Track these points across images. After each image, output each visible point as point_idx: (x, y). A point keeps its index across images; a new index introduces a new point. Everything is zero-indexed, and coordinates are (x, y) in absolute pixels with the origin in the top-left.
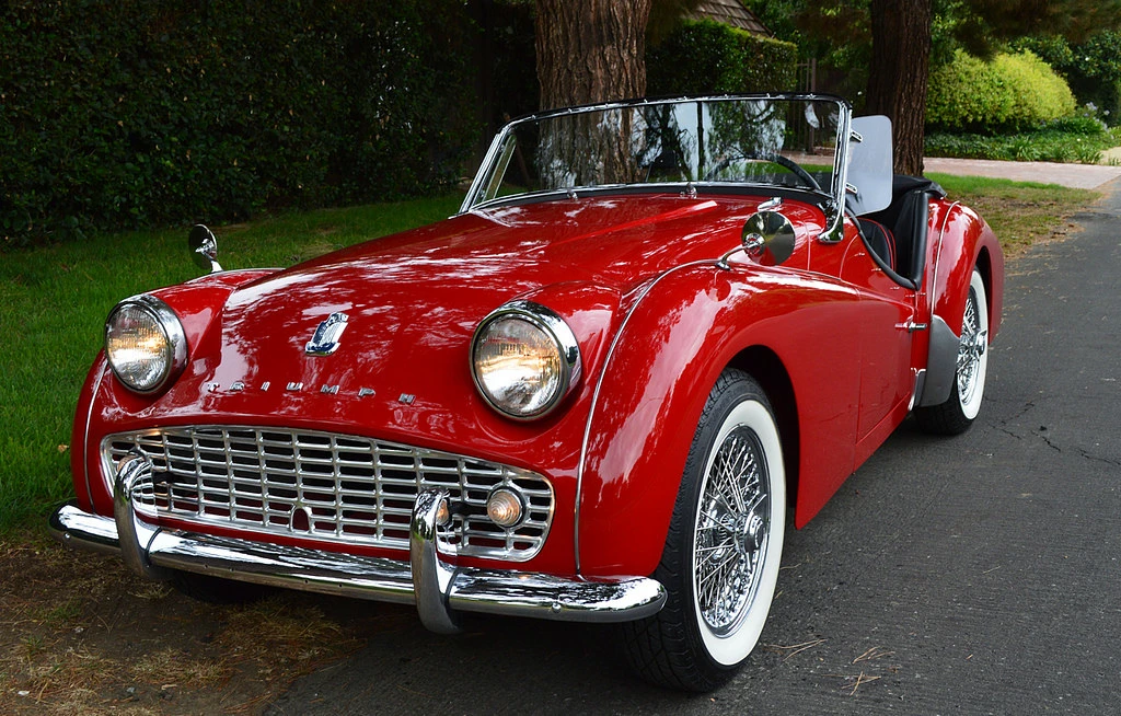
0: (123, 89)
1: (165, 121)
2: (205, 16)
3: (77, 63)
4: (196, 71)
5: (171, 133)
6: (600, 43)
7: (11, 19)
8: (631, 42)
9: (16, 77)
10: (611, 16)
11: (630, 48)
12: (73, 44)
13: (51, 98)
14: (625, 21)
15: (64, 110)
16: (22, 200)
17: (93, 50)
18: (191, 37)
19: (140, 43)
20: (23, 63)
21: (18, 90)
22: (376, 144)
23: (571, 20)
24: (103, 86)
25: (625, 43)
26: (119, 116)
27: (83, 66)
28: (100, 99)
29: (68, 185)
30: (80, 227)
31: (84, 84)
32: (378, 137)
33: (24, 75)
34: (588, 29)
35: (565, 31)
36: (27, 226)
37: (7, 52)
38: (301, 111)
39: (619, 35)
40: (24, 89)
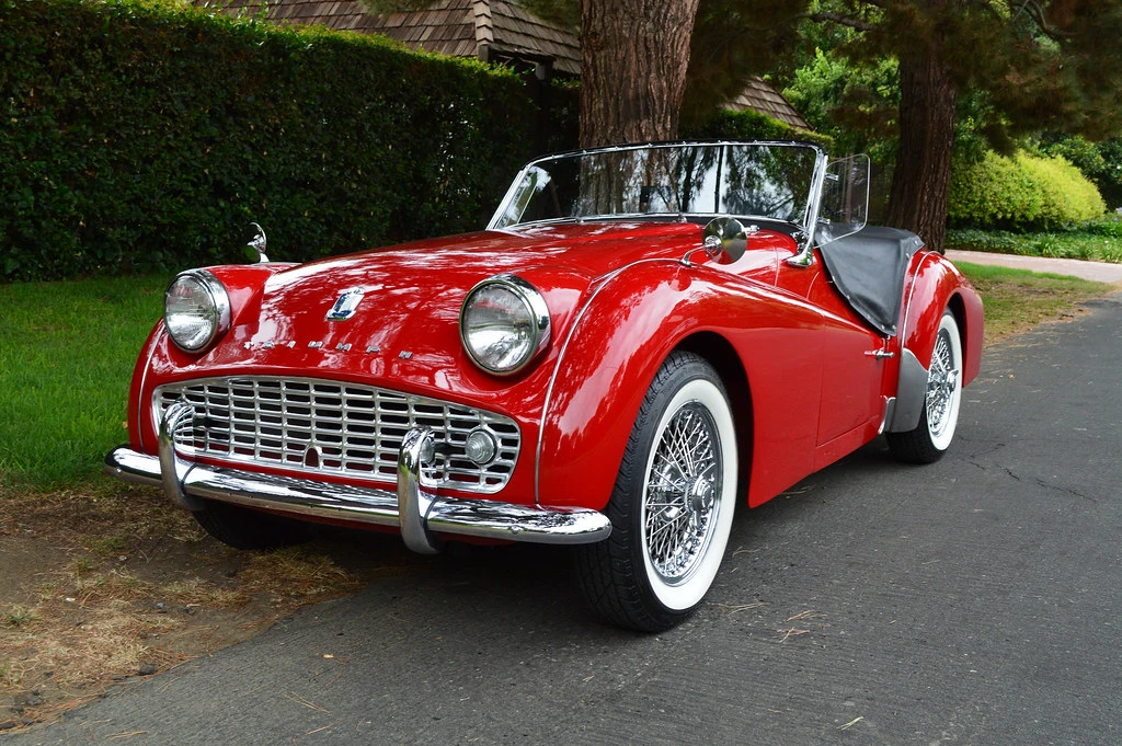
0: (211, 141)
1: (246, 172)
2: (287, 81)
3: (172, 116)
4: (277, 129)
5: (251, 183)
6: (638, 117)
7: (118, 75)
8: (666, 117)
9: (118, 126)
10: (648, 94)
11: (665, 122)
12: (170, 99)
13: (147, 145)
14: (660, 98)
15: (157, 157)
16: (114, 234)
17: (187, 106)
18: (274, 99)
19: (229, 102)
20: (125, 113)
21: (120, 137)
22: (435, 207)
23: (611, 96)
24: (194, 139)
25: (660, 118)
26: (205, 165)
27: (178, 119)
28: (190, 149)
29: (156, 223)
30: (164, 261)
31: (177, 135)
32: (437, 199)
33: (125, 124)
34: (627, 102)
35: (606, 104)
36: (117, 257)
37: (112, 102)
38: (368, 172)
39: (654, 110)
40: (124, 136)
